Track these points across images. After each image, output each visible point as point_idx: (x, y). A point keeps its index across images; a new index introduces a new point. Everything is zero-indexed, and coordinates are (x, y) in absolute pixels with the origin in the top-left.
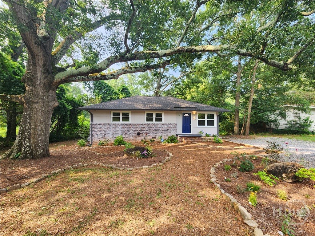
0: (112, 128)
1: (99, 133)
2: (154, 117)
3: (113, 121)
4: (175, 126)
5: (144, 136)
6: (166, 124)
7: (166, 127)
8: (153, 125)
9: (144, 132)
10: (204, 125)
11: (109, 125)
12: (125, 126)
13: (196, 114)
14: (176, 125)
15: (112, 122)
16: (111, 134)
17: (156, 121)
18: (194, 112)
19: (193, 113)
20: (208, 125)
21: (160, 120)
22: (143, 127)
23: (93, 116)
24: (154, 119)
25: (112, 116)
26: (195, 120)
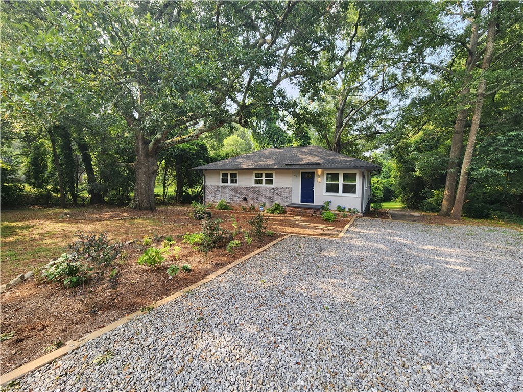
0: (220, 190)
1: (210, 195)
2: (264, 178)
3: (223, 182)
4: (289, 191)
5: (252, 202)
6: (276, 189)
7: (277, 192)
8: (261, 189)
9: (251, 197)
10: (337, 191)
11: (218, 187)
12: (232, 189)
13: (323, 173)
14: (291, 190)
15: (221, 184)
16: (220, 197)
17: (266, 183)
18: (320, 172)
19: (317, 173)
20: (344, 192)
21: (271, 182)
22: (250, 190)
23: (206, 177)
24: (264, 182)
25: (221, 177)
26: (320, 183)
